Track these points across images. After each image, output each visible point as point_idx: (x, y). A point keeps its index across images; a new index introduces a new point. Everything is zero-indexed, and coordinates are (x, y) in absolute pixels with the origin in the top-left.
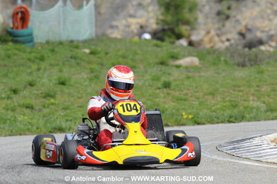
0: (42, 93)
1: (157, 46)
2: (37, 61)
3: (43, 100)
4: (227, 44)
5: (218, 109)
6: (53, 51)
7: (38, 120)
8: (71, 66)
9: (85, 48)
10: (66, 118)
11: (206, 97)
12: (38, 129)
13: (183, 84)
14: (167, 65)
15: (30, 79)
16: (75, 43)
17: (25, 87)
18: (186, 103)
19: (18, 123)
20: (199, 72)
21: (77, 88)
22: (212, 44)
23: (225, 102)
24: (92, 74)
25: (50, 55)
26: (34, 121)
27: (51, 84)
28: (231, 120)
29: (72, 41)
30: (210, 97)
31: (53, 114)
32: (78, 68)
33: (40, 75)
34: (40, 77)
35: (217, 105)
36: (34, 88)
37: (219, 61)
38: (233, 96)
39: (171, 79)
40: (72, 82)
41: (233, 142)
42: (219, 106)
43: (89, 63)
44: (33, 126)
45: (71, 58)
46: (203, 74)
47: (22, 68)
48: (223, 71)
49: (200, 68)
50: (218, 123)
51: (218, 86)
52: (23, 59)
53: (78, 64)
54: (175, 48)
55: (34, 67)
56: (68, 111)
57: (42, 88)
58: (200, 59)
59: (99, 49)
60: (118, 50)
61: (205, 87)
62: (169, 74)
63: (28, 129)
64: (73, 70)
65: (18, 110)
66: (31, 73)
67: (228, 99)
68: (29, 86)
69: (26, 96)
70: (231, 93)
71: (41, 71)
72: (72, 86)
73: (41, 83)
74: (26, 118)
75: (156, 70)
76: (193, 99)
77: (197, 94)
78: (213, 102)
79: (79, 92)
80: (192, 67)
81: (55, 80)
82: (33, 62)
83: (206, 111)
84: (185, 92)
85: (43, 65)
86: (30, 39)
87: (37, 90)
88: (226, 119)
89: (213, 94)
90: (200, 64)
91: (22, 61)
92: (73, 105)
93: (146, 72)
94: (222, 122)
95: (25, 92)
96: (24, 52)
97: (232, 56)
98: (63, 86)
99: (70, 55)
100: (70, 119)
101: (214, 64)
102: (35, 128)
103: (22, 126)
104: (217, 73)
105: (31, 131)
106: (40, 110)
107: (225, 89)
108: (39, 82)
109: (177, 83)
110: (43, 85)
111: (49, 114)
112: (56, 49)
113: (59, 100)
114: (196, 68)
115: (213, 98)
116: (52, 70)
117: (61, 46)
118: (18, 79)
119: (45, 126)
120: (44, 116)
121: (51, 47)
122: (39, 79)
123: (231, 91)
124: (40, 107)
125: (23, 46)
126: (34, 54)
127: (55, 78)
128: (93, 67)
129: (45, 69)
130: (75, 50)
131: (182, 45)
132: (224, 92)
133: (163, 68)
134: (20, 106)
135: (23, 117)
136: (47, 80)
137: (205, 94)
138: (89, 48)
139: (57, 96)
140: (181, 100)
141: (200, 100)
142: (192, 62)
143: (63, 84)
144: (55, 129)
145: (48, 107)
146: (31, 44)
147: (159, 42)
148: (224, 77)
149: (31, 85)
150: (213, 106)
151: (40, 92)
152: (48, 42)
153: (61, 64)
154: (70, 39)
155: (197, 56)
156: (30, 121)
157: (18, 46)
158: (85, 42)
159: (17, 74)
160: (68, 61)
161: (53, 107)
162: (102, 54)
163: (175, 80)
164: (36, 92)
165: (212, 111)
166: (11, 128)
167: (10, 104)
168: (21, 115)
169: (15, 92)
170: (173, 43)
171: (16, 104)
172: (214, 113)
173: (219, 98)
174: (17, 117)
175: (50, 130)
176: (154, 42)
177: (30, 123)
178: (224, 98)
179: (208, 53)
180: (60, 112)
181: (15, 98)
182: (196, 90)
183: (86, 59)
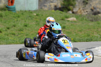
0: (18, 29)
1: (61, 13)
2: (17, 17)
3: (18, 32)
4: (87, 13)
6: (22, 14)
7: (17, 39)
8: (29, 20)
9: (35, 13)
11: (78, 32)
12: (16, 42)
13: (70, 27)
14: (64, 20)
15: (14, 24)
16: (31, 11)
17: (12, 27)
18: (71, 34)
19: (9, 40)
21: (31, 28)
22: (81, 13)
23: (85, 34)
24: (37, 23)
26: (15, 39)
27: (22, 26)
28: (87, 41)
29: (30, 11)
30: (80, 32)
31: (22, 37)
35: (82, 35)
36: (16, 27)
37: (83, 19)
38: (88, 32)
39: (66, 25)
40: (29, 25)
41: (88, 49)
42: (83, 36)
43: (36, 19)
44: (15, 41)
45: (29, 17)
46: (77, 24)
47: (11, 20)
48: (85, 23)
49: (77, 22)
50: (82, 42)
51: (83, 28)
52: (11, 16)
53: (32, 19)
54: (67, 14)
55: (16, 20)
56: (28, 36)
57: (18, 27)
58: (76, 18)
59: (40, 14)
60: (47, 14)
61: (78, 28)
62: (65, 23)
64: (30, 21)
66: (14, 22)
67: (86, 33)
68: (14, 27)
71: (18, 21)
72: (29, 27)
73: (18, 25)
74: (12, 38)
75: (60, 22)
76: (73, 33)
77: (75, 31)
78: (81, 34)
80: (73, 21)
82: (15, 18)
83: (78, 37)
84: (71, 30)
85: (19, 19)
86: (14, 9)
87: (17, 28)
88: (86, 40)
89: (81, 31)
90: (76, 20)
92: (29, 34)
94: (84, 41)
95: (12, 29)
96: (12, 14)
98: (26, 27)
99: (29, 15)
101: (82, 20)
102: (15, 42)
103: (11, 41)
104: (83, 24)
106: (17, 35)
110: (19, 26)
112: (24, 13)
113: (24, 32)
114: (75, 22)
116: (22, 21)
117: (26, 12)
118: (9, 24)
119: (19, 41)
120: (19, 38)
121: (22, 13)
122: (17, 24)
123: (88, 30)
125: (12, 12)
126: (15, 15)
127: (23, 24)
128: (37, 20)
129: (20, 21)
130: (31, 14)
131: (70, 13)
132: (85, 30)
133: (63, 21)
134: (10, 34)
135: (11, 38)
136: (20, 25)
137: (78, 31)
139: (24, 30)
140: (69, 33)
141: (76, 33)
142: (73, 19)
143: (26, 26)
145: (20, 34)
146: (14, 11)
147: (62, 12)
148: (85, 25)
149: (14, 26)
150: (81, 35)
151: (17, 29)
152: (21, 11)
153: (25, 19)
154: (29, 10)
155: (75, 17)
156: (14, 39)
157: (10, 12)
158: (35, 11)
159: (9, 22)
160: (28, 18)
161: (22, 34)
162: (40, 16)
163: (67, 26)
164: (16, 29)
165: (80, 37)
166: (7, 42)
167: (7, 33)
168: (10, 37)
169: (8, 28)
170: (67, 12)
171: (9, 33)
172: (81, 38)
173: (83, 33)
174: (9, 38)
175: (21, 43)
176: (60, 12)
177: (14, 40)
178: (85, 33)
179: (80, 16)
180: (25, 36)
181: (8, 31)
182: (75, 29)
183: (35, 17)
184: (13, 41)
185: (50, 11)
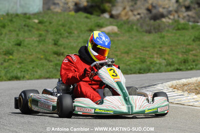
0: (3, 52)
1: (87, 17)
3: (4, 56)
4: (138, 17)
5: (131, 64)
6: (11, 21)
8: (24, 32)
9: (35, 19)
10: (21, 69)
11: (123, 55)
16: (28, 15)
20: (117, 37)
21: (29, 48)
22: (127, 17)
23: (136, 59)
24: (40, 38)
25: (9, 24)
27: (10, 45)
28: (141, 71)
29: (25, 14)
30: (126, 55)
31: (11, 66)
32: (30, 33)
33: (2, 38)
34: (2, 40)
35: (130, 60)
37: (133, 29)
38: (142, 54)
40: (26, 43)
42: (132, 62)
43: (38, 30)
45: (25, 26)
46: (120, 38)
48: (136, 36)
49: (119, 34)
50: (131, 74)
51: (131, 47)
53: (30, 30)
54: (100, 20)
56: (23, 65)
57: (4, 48)
58: (118, 28)
59: (45, 20)
60: (59, 21)
61: (122, 47)
64: (26, 35)
67: (138, 56)
70: (141, 52)
71: (3, 35)
72: (26, 46)
73: (2, 44)
75: (86, 35)
77: (116, 53)
78: (128, 58)
79: (30, 51)
80: (113, 33)
81: (13, 42)
85: (4, 31)
88: (137, 71)
89: (127, 53)
90: (118, 31)
92: (26, 60)
93: (79, 36)
94: (134, 73)
97: (142, 26)
98: (19, 47)
99: (24, 23)
100: (23, 70)
101: (129, 31)
104: (132, 38)
106: (2, 64)
107: (136, 50)
110: (4, 46)
111: (9, 67)
112: (14, 20)
113: (15, 56)
114: (116, 34)
115: (128, 56)
116: (11, 35)
117: (17, 17)
119: (6, 75)
120: (4, 68)
121: (10, 18)
122: (1, 42)
124: (2, 62)
127: (13, 40)
128: (41, 32)
129: (6, 34)
130: (28, 20)
131: (105, 18)
132: (136, 51)
136: (7, 42)
137: (122, 53)
138: (38, 19)
139: (14, 53)
141: (119, 57)
142: (113, 29)
143: (19, 45)
144: (13, 77)
145: (8, 62)
147: (89, 15)
148: (135, 40)
150: (128, 62)
151: (2, 50)
152: (8, 14)
153: (17, 30)
154: (24, 12)
155: (117, 26)
158: (36, 15)
160: (22, 28)
161: (11, 61)
162: (47, 24)
165: (127, 65)
170: (99, 16)
172: (128, 67)
173: (132, 56)
175: (9, 78)
176: (85, 15)
178: (135, 56)
179: (125, 23)
180: (16, 65)
182: (115, 50)
183: (36, 27)
185: (66, 14)
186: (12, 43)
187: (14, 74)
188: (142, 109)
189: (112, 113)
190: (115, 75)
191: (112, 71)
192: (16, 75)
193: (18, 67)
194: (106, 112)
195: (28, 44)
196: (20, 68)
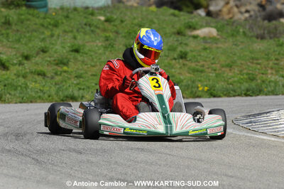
0: (54, 60)
1: (174, 15)
2: (50, 27)
3: (55, 67)
4: (247, 15)
5: (235, 82)
6: (67, 17)
7: (51, 87)
8: (85, 33)
9: (101, 15)
10: (79, 86)
11: (223, 69)
12: (49, 96)
13: (200, 55)
14: (184, 35)
15: (43, 45)
16: (90, 10)
17: (38, 54)
18: (202, 74)
19: (28, 90)
20: (216, 43)
21: (91, 56)
22: (231, 16)
23: (243, 75)
24: (107, 42)
25: (64, 21)
26: (46, 89)
27: (65, 51)
28: (248, 93)
29: (87, 8)
30: (228, 69)
31: (66, 81)
32: (93, 35)
33: (54, 42)
34: (53, 44)
35: (233, 77)
36: (47, 54)
37: (238, 32)
38: (250, 69)
39: (188, 49)
40: (86, 50)
41: (249, 116)
42: (236, 79)
43: (104, 30)
44: (44, 93)
45: (86, 24)
46: (220, 45)
47: (35, 34)
48: (242, 42)
49: (218, 39)
50: (234, 96)
51: (235, 59)
52: (36, 24)
53: (93, 31)
54: (192, 18)
55: (47, 33)
56: (81, 79)
57: (55, 55)
58: (218, 31)
59: (115, 17)
60: (135, 18)
61: (223, 58)
62: (186, 44)
63: (40, 97)
64: (87, 37)
65: (30, 76)
66: (43, 40)
67: (245, 71)
68: (42, 53)
69: (39, 62)
70: (249, 66)
71: (55, 38)
72: (87, 54)
73: (54, 49)
74: (37, 85)
75: (173, 40)
76: (210, 70)
77: (214, 66)
78: (230, 74)
79: (92, 60)
80: (210, 38)
81: (69, 47)
82: (47, 28)
83: (223, 83)
84: (202, 63)
85: (57, 31)
86: (44, 4)
87: (50, 57)
88: (243, 92)
89: (230, 66)
90: (218, 35)
91: (35, 26)
92: (86, 73)
94: (239, 95)
95: (37, 59)
96: (38, 17)
97: (251, 28)
98: (76, 54)
99: (85, 21)
100: (82, 87)
101: (233, 35)
102: (46, 96)
103: (33, 94)
104: (236, 45)
105: (43, 99)
106: (52, 78)
107: (243, 62)
108: (52, 48)
109: (194, 53)
110: (56, 52)
111: (62, 82)
112: (71, 15)
113: (72, 67)
114: (214, 40)
115: (230, 70)
116: (66, 37)
117: (75, 13)
118: (30, 45)
119: (57, 93)
120: (56, 84)
121: (65, 14)
122: (52, 46)
123: (249, 64)
124: (52, 74)
125: (36, 11)
126: (48, 20)
127: (68, 45)
128: (108, 35)
129: (59, 35)
130: (91, 17)
131: (200, 15)
132: (242, 64)
133: (180, 38)
134: (31, 72)
135: (34, 85)
136: (60, 48)
137: (223, 67)
138: (105, 16)
139: (70, 63)
140: (198, 71)
141: (217, 72)
142: (210, 32)
143: (77, 51)
144: (67, 97)
145: (60, 75)
146: (45, 10)
147: (176, 12)
148: (242, 49)
149: (44, 51)
150: (230, 78)
151: (53, 59)
152: (62, 8)
153: (75, 30)
154: (85, 5)
155: (216, 27)
156: (42, 89)
157: (31, 11)
158: (102, 10)
159: (30, 40)
160: (82, 28)
161: (65, 74)
162: (117, 22)
163: (191, 51)
164: (49, 59)
165: (229, 84)
166: (22, 95)
167: (22, 70)
168: (32, 81)
169: (27, 58)
170: (191, 13)
171: (28, 71)
172: (231, 86)
173: (236, 70)
174: (28, 84)
175: (62, 98)
176: (172, 11)
177: (41, 91)
178: (241, 71)
179: (228, 24)
180: (73, 80)
181: (27, 64)
182: (213, 61)
183: (101, 26)
184: (41, 94)
185: (144, 8)
186: (68, 49)
187: (70, 92)
188: (184, 130)
189: (145, 133)
190: (157, 85)
191: (155, 80)
192: (72, 94)
193: (75, 82)
194: (138, 132)
195: (89, 50)
196: (78, 84)
